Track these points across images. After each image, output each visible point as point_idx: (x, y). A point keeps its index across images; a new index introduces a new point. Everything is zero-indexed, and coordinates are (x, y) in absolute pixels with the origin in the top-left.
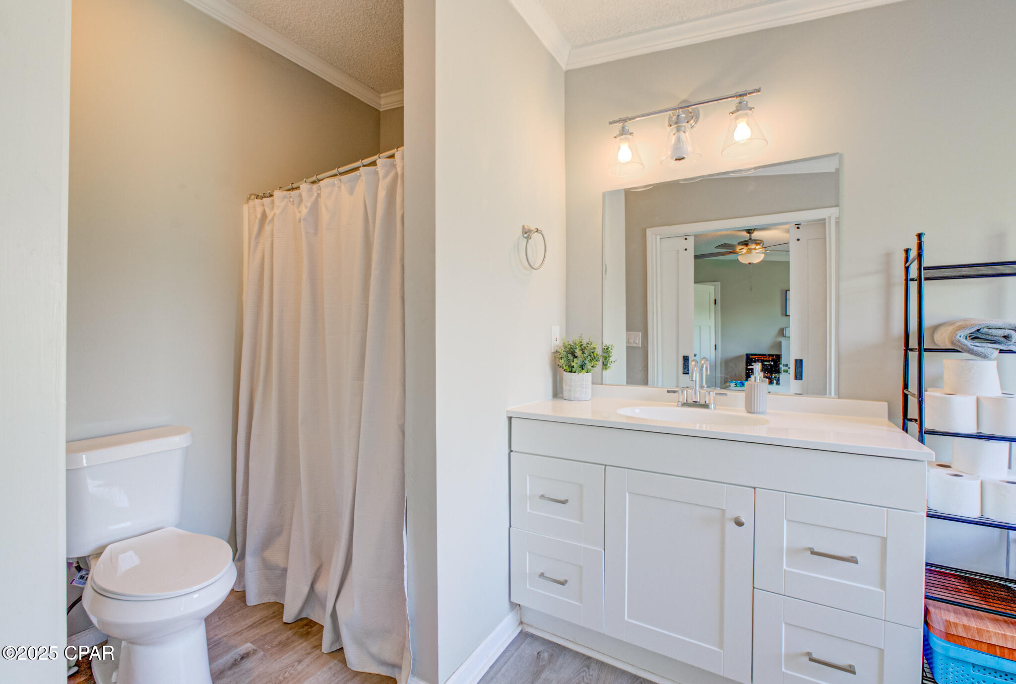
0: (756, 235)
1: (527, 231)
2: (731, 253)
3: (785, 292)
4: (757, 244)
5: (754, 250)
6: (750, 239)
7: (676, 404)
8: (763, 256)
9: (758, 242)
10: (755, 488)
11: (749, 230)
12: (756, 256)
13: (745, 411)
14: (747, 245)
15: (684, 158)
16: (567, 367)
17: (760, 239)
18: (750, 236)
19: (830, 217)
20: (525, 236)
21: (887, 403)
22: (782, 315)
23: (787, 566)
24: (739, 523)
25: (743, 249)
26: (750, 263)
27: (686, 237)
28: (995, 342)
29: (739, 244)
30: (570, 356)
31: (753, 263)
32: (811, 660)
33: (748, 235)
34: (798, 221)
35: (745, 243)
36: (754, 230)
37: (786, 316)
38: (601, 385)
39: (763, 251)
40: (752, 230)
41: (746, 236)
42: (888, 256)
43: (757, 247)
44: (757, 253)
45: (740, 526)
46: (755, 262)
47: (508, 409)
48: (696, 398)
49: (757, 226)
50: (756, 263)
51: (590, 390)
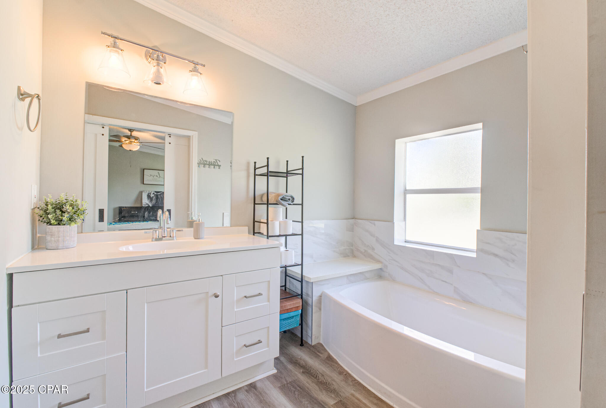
0: (135, 134)
1: (22, 92)
2: (117, 141)
3: (143, 171)
4: (136, 139)
5: (133, 143)
6: (131, 135)
7: (151, 240)
8: (139, 147)
9: (136, 138)
10: (222, 276)
11: (131, 129)
12: (135, 147)
13: (193, 238)
14: (129, 138)
15: (160, 84)
16: (55, 221)
17: (138, 136)
18: (131, 133)
19: (193, 136)
20: (21, 97)
21: (247, 227)
22: (141, 183)
23: (236, 309)
24: (217, 296)
25: (127, 140)
26: (130, 150)
27: (103, 126)
28: (286, 201)
29: (124, 136)
30: (58, 212)
31: (132, 151)
32: (247, 347)
33: (130, 132)
34: (170, 133)
35: (128, 137)
36: (134, 130)
37: (143, 184)
38: (82, 234)
39: (139, 144)
40: (132, 130)
41: (129, 133)
42: (248, 163)
43: (136, 141)
44: (135, 145)
45: (217, 298)
46: (133, 150)
47: (7, 266)
48: (164, 234)
49: (136, 128)
50: (135, 151)
51: (76, 239)
